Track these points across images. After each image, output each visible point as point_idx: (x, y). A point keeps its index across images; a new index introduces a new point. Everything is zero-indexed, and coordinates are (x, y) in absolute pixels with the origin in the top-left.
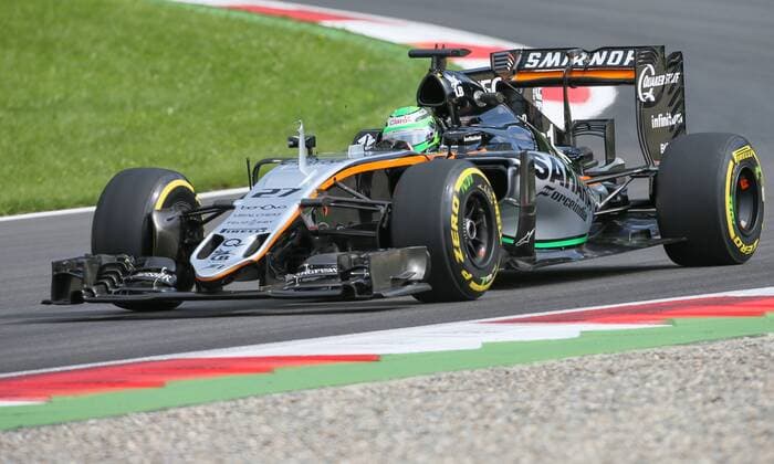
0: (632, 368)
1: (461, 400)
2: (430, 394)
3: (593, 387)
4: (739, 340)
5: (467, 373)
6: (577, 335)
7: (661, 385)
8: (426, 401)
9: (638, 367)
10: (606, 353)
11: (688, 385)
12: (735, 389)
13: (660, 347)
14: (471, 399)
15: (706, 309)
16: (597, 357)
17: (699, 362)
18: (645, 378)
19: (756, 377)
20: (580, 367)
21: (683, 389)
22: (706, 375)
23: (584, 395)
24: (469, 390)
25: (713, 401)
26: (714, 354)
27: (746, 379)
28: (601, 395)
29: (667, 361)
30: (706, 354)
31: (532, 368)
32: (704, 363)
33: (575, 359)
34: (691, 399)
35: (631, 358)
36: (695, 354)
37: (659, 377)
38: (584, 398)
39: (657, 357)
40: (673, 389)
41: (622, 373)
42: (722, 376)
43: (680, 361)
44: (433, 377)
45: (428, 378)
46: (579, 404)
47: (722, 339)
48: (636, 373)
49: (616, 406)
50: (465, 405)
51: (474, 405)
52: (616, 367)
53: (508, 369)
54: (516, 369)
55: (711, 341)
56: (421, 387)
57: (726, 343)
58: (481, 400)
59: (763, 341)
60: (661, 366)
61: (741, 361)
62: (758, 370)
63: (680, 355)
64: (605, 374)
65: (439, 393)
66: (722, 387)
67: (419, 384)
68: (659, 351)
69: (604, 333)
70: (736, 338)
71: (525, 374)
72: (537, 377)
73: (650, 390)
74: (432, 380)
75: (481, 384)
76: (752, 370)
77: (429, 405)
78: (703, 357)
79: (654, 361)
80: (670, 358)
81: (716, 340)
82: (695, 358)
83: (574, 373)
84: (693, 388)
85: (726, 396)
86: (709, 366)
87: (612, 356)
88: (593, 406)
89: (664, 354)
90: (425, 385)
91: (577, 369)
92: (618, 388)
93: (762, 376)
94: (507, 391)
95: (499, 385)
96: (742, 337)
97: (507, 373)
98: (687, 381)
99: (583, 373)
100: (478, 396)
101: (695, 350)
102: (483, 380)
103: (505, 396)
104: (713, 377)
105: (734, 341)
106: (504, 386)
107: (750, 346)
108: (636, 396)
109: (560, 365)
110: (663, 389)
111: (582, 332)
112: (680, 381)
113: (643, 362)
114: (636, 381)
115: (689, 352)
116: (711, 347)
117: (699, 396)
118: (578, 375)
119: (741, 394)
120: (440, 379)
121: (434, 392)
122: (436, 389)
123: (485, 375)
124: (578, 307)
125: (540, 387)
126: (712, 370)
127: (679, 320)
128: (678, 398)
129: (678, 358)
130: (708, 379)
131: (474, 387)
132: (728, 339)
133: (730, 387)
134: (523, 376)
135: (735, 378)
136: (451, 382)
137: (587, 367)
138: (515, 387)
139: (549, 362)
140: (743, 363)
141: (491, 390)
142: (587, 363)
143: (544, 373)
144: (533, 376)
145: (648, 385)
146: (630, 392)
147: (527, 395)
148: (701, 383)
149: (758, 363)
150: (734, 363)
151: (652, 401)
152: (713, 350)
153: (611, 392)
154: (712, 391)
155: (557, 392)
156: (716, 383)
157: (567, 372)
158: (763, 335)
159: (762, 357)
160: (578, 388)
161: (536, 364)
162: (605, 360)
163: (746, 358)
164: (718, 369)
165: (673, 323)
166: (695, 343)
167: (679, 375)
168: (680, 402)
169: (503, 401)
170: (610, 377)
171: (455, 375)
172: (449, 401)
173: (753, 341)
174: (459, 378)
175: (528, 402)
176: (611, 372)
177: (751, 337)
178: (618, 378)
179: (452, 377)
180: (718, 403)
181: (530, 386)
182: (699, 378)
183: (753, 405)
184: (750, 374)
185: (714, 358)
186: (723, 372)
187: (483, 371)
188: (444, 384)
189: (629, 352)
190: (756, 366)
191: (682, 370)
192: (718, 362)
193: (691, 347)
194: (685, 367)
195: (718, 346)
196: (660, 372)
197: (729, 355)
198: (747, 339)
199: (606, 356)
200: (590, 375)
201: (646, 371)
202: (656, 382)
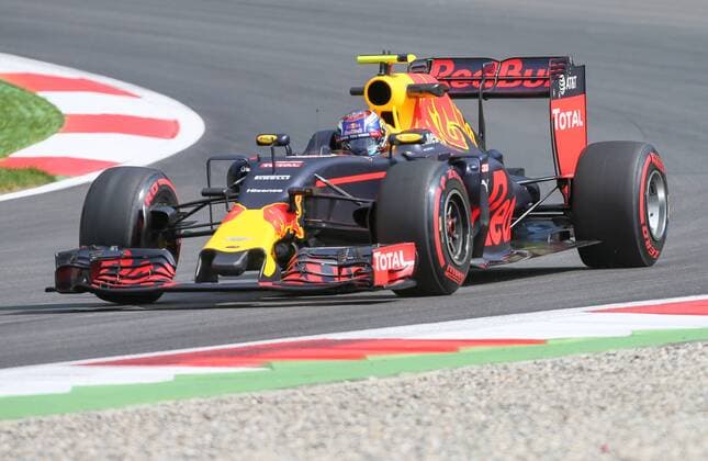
0: (229, 413)
1: (52, 445)
2: (19, 440)
3: (189, 432)
4: (340, 384)
5: (57, 417)
6: (171, 378)
7: (261, 430)
8: (15, 447)
9: (235, 412)
10: (202, 397)
11: (289, 431)
12: (337, 436)
13: (258, 391)
14: (63, 444)
15: (304, 352)
16: (193, 401)
17: (299, 407)
18: (243, 424)
19: (358, 423)
20: (175, 411)
21: (284, 435)
22: (307, 419)
23: (181, 440)
24: (60, 435)
25: (315, 447)
26: (314, 399)
27: (349, 424)
28: (199, 441)
29: (265, 405)
30: (305, 399)
31: (125, 413)
32: (304, 407)
33: (170, 403)
34: (292, 445)
35: (227, 403)
36: (296, 398)
37: (258, 423)
38: (181, 444)
39: (254, 402)
40: (273, 435)
41: (219, 417)
42: (322, 422)
43: (280, 405)
44: (21, 421)
45: (16, 422)
46: (176, 450)
47: (322, 383)
48: (233, 418)
49: (214, 452)
50: (57, 450)
51: (65, 450)
52: (212, 412)
53: (100, 413)
54: (108, 413)
55: (311, 385)
56: (9, 432)
57: (327, 387)
58: (73, 446)
59: (364, 385)
60: (260, 411)
61: (343, 406)
62: (361, 416)
63: (279, 399)
64: (201, 420)
65: (29, 439)
66: (324, 432)
67: (7, 428)
68: (257, 395)
69: (198, 378)
70: (337, 382)
71: (118, 418)
72: (131, 421)
73: (250, 436)
74: (20, 424)
75: (72, 429)
76: (355, 416)
77: (18, 451)
78: (302, 402)
79: (252, 406)
80: (268, 402)
81: (316, 384)
82: (294, 402)
83: (170, 418)
84: (294, 433)
85: (329, 442)
86: (311, 411)
87: (209, 400)
88: (191, 452)
89: (261, 398)
90: (13, 430)
91: (172, 414)
92: (215, 434)
93: (365, 422)
94: (99, 436)
95: (92, 430)
96: (342, 381)
97: (99, 417)
98: (286, 427)
99: (179, 418)
100: (70, 441)
101: (295, 394)
102: (74, 425)
103: (98, 441)
104: (313, 422)
105: (335, 385)
106: (96, 431)
107: (351, 391)
108: (234, 442)
109: (155, 409)
110: (262, 435)
111: (176, 376)
112: (280, 426)
113: (241, 407)
114: (234, 426)
115: (287, 396)
116: (310, 391)
117: (300, 442)
118: (174, 421)
119: (344, 440)
120: (28, 424)
121: (23, 438)
122: (24, 434)
123: (76, 419)
124: (171, 348)
125: (135, 433)
126: (313, 415)
127: (277, 364)
128: (278, 443)
129: (276, 403)
130: (309, 425)
131: (65, 431)
132: (329, 383)
133: (331, 433)
134: (115, 421)
135: (337, 423)
136: (41, 426)
137: (182, 411)
138: (108, 433)
139: (143, 406)
140: (345, 408)
141: (83, 435)
142: (181, 407)
143: (137, 418)
144: (126, 421)
145: (247, 430)
146: (228, 437)
147: (120, 440)
148: (303, 429)
149: (360, 408)
150: (336, 408)
151: (251, 446)
152: (313, 395)
153: (208, 437)
154: (313, 437)
155: (152, 438)
156: (317, 428)
157: (162, 416)
158: (363, 379)
159: (364, 402)
160: (175, 434)
161: (130, 409)
162: (200, 404)
163: (347, 402)
164: (319, 415)
165: (272, 367)
166: (294, 387)
167: (278, 421)
168: (281, 448)
169: (96, 447)
170: (207, 422)
171: (44, 419)
172: (39, 447)
173: (355, 385)
174: (48, 423)
175: (123, 448)
176: (207, 418)
177: (352, 380)
178: (215, 424)
179: (41, 422)
180: (321, 449)
181: (123, 430)
182: (299, 424)
183: (357, 451)
184: (352, 420)
185: (315, 403)
186: (324, 418)
187: (74, 415)
188: (33, 429)
189: (225, 396)
190: (358, 411)
191: (281, 415)
192: (319, 406)
193: (290, 391)
194: (284, 412)
195: (318, 390)
196: (259, 417)
197: (329, 399)
198: (347, 383)
199: (202, 400)
200: (185, 419)
201: (243, 416)
202: (255, 428)
